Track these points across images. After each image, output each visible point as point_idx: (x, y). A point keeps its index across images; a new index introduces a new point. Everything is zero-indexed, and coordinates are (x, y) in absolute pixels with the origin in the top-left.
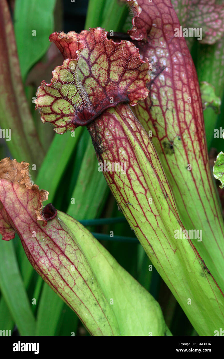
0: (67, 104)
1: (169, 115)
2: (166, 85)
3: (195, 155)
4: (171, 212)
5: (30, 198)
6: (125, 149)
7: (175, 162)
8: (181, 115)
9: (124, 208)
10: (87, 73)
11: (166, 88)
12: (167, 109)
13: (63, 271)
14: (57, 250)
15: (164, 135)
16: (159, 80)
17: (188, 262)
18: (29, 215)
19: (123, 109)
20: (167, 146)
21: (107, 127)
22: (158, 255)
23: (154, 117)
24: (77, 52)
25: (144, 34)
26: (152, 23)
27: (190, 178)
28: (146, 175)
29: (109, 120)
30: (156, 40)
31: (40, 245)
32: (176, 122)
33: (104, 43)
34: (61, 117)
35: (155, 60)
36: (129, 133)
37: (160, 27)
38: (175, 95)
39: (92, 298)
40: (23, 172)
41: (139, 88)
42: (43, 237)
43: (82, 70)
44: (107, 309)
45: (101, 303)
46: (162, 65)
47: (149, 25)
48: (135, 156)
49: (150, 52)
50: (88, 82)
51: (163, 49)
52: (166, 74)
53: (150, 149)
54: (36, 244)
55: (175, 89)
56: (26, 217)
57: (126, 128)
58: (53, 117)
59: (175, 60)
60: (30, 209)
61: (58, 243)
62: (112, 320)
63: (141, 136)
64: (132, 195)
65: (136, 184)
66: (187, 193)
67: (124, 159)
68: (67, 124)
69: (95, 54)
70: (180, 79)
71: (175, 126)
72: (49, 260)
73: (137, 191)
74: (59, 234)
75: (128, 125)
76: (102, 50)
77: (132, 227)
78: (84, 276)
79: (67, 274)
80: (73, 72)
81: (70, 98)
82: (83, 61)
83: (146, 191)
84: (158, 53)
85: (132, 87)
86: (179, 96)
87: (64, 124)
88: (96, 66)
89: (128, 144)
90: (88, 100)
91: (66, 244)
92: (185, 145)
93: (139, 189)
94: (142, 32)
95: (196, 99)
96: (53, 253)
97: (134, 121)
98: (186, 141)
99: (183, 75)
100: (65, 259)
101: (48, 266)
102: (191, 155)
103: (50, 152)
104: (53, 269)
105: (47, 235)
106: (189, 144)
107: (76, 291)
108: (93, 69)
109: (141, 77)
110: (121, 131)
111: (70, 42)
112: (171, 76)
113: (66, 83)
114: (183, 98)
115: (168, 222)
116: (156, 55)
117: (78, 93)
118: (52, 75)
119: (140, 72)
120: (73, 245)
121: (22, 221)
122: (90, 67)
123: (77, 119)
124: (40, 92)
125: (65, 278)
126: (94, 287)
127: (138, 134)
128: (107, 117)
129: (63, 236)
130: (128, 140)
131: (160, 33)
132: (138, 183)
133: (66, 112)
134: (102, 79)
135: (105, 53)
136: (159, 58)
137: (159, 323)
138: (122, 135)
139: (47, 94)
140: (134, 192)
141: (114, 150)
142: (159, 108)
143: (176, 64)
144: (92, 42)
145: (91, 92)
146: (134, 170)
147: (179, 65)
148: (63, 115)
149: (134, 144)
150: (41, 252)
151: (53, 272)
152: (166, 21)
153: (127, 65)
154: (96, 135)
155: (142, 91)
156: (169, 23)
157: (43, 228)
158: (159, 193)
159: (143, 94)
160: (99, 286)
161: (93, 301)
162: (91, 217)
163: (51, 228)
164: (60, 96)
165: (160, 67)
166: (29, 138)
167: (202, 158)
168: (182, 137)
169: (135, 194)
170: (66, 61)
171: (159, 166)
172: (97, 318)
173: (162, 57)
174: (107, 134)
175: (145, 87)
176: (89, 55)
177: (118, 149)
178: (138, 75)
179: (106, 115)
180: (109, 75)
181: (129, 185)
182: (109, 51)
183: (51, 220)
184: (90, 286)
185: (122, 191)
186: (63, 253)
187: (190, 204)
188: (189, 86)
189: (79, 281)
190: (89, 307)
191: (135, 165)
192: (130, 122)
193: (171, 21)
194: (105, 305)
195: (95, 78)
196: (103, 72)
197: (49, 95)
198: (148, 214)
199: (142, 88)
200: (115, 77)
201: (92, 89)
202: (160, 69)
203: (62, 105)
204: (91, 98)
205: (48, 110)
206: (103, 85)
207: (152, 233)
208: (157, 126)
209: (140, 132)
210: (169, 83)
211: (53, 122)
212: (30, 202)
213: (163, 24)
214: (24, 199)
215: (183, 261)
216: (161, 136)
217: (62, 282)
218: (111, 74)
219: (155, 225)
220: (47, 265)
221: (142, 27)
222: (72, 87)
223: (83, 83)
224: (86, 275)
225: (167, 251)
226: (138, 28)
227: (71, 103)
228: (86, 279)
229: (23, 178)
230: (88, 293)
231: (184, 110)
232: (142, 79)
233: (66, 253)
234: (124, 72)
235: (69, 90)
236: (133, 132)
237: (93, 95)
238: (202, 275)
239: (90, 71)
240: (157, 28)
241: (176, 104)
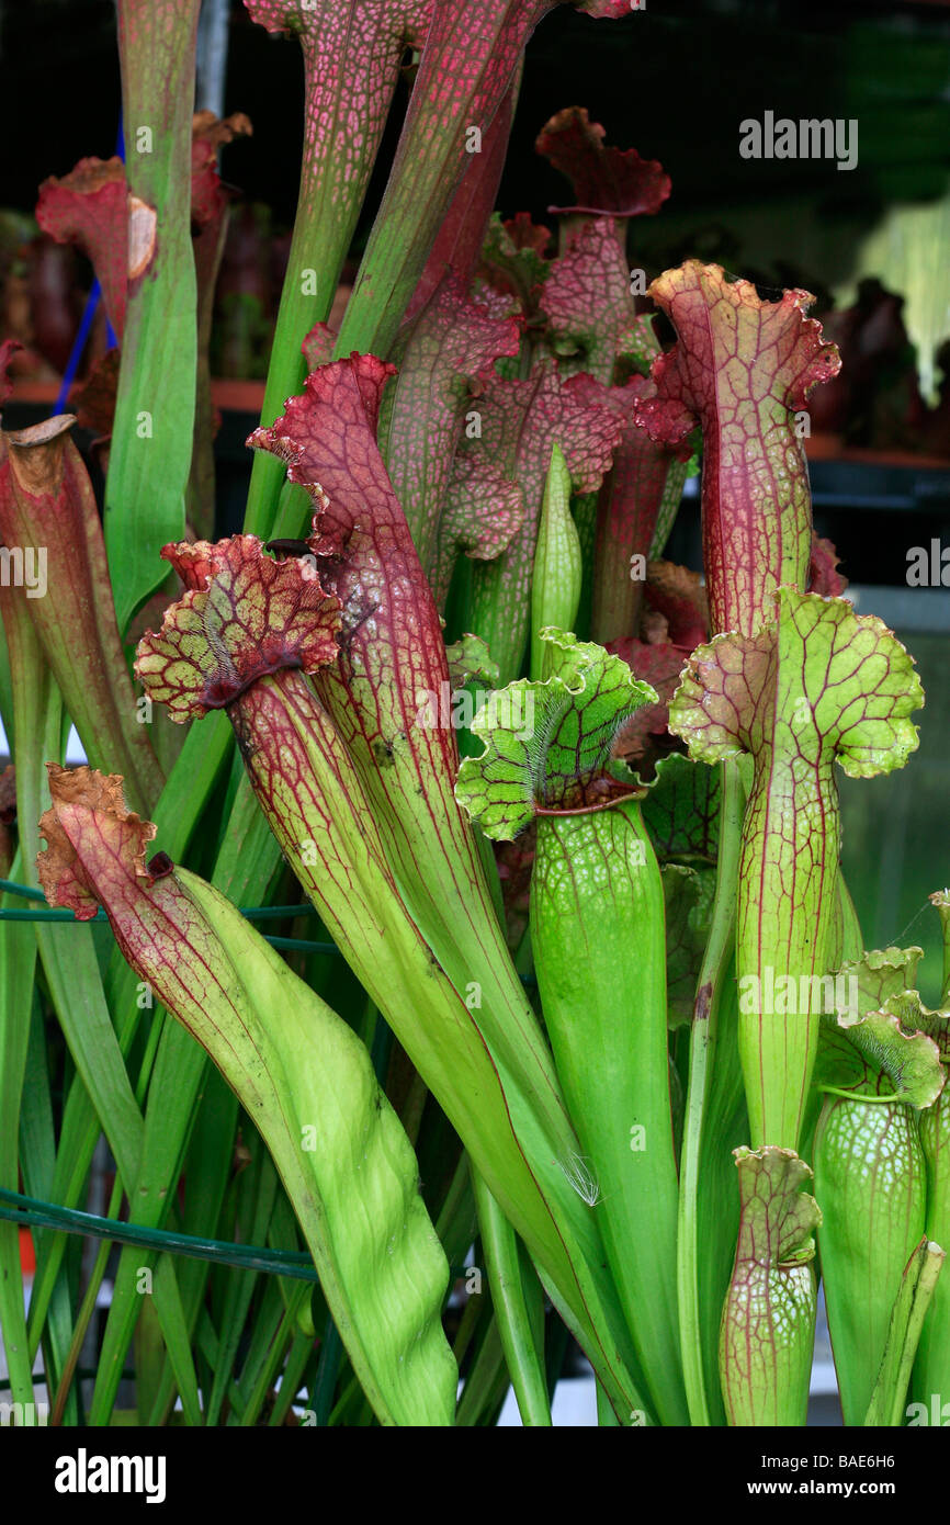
0: (190, 669)
1: (384, 693)
2: (378, 637)
3: (434, 769)
4: (371, 860)
5: (124, 838)
6: (291, 748)
7: (395, 781)
8: (407, 693)
9: (291, 855)
10: (228, 616)
11: (380, 644)
12: (381, 682)
13: (183, 972)
14: (173, 933)
15: (376, 730)
16: (366, 629)
17: (405, 952)
18: (123, 868)
19: (288, 679)
20: (381, 750)
21: (259, 710)
22: (353, 940)
23: (356, 697)
24: (207, 578)
25: (337, 544)
26: (353, 523)
27: (426, 811)
28: (327, 795)
29: (263, 697)
30: (361, 556)
31: (142, 924)
32: (398, 706)
33: (257, 562)
34: (181, 694)
35: (360, 593)
36: (297, 720)
37: (368, 530)
38: (395, 656)
39: (238, 1023)
40: (112, 791)
41: (322, 642)
42: (148, 909)
43: (220, 610)
44: (265, 1044)
45: (254, 1034)
46: (371, 602)
47: (348, 529)
48: (308, 761)
49: (351, 578)
50: (230, 631)
51: (374, 571)
52: (379, 618)
53: (337, 750)
54: (136, 922)
55: (395, 646)
56: (118, 872)
57: (292, 711)
58: (165, 694)
59: (397, 592)
60: (124, 858)
61: (174, 920)
62: (273, 1065)
63: (321, 727)
64: (304, 830)
65: (310, 810)
66: (420, 839)
67: (289, 766)
68: (192, 706)
69: (243, 581)
70: (406, 627)
71: (395, 713)
72: (158, 951)
73: (312, 823)
74: (175, 903)
75: (295, 705)
76: (254, 574)
77: (307, 889)
78: (221, 981)
79: (191, 976)
80: (200, 614)
81: (196, 658)
82: (222, 593)
83: (328, 823)
84: (365, 579)
85: (309, 642)
86: (404, 658)
87: (185, 705)
88: (244, 602)
89: (295, 739)
90: (229, 664)
91: (189, 923)
92: (414, 750)
93: (315, 819)
94: (334, 541)
95: (436, 664)
96: (165, 938)
97: (308, 701)
98: (415, 742)
99: (412, 621)
100: (187, 949)
101: (156, 963)
102: (426, 768)
103: (173, 777)
104: (166, 968)
105: (154, 906)
106: (423, 748)
107: (207, 1009)
108: (238, 608)
109: (324, 622)
110: (284, 717)
111: (196, 560)
112: (389, 622)
113: (189, 633)
114: (410, 662)
115: (367, 878)
116: (361, 583)
117: (210, 652)
118: (163, 619)
119: (322, 614)
120: (202, 924)
121: (110, 881)
122: (234, 604)
123: (209, 697)
124: (142, 648)
125: (186, 984)
126: (240, 1004)
127: (314, 724)
128: (260, 693)
129: (183, 908)
130: (296, 733)
131: (368, 541)
132: (313, 809)
133: (189, 684)
134: (254, 626)
135: (260, 579)
136: (366, 588)
137: (364, 1079)
138: (286, 724)
139: (155, 652)
140: (307, 825)
141: (272, 750)
142: (366, 680)
143: (398, 600)
144: (237, 559)
145: (235, 649)
146: (307, 786)
147: (405, 601)
148: (183, 690)
149: (305, 739)
150: (144, 937)
151: (166, 973)
152: (379, 520)
153: (299, 600)
154: (241, 724)
155: (327, 649)
156: (387, 525)
157: (147, 891)
158: (350, 825)
159: (329, 654)
160: (249, 1002)
161: (237, 1029)
162: (255, 902)
163: (162, 892)
164: (178, 656)
165: (368, 606)
166: (132, 748)
167: (446, 773)
168: (409, 734)
169: (309, 829)
170: (188, 595)
171: (355, 781)
172: (245, 1060)
173: (373, 586)
174: (259, 721)
175: (332, 640)
176: (233, 583)
177: (278, 748)
178: (320, 619)
179: (257, 689)
180: (267, 620)
181: (299, 813)
182: (267, 575)
183: (162, 878)
184: (233, 1001)
185: (287, 823)
186: (183, 938)
187: (424, 860)
188: (422, 640)
189: (213, 991)
190: (231, 1039)
191: (308, 776)
192: (300, 702)
193: (390, 520)
194: (261, 1037)
195: (242, 625)
196: (256, 614)
197: (159, 653)
198: (333, 865)
199: (326, 643)
200: (277, 623)
201: (237, 643)
202: (369, 610)
203: (181, 673)
204: (236, 660)
205: (157, 680)
206: (257, 637)
207: (341, 899)
208: (364, 714)
209: (318, 720)
210: (385, 634)
211: (167, 702)
212: (124, 846)
213: (375, 526)
214: (113, 841)
215: (396, 949)
216: (369, 733)
217: (181, 991)
218: (272, 617)
219: (346, 886)
220: (155, 960)
221: (333, 532)
222: (199, 640)
223: (221, 633)
224: (226, 981)
225: (368, 934)
226: (323, 534)
227: (198, 669)
228: (225, 988)
229: (112, 802)
230: (230, 1014)
231: (413, 685)
232: (327, 627)
233: (189, 938)
234: (294, 613)
235: (195, 646)
236: (306, 720)
237: (240, 654)
238: (429, 974)
239: (234, 612)
240: (364, 533)
241: (397, 673)
